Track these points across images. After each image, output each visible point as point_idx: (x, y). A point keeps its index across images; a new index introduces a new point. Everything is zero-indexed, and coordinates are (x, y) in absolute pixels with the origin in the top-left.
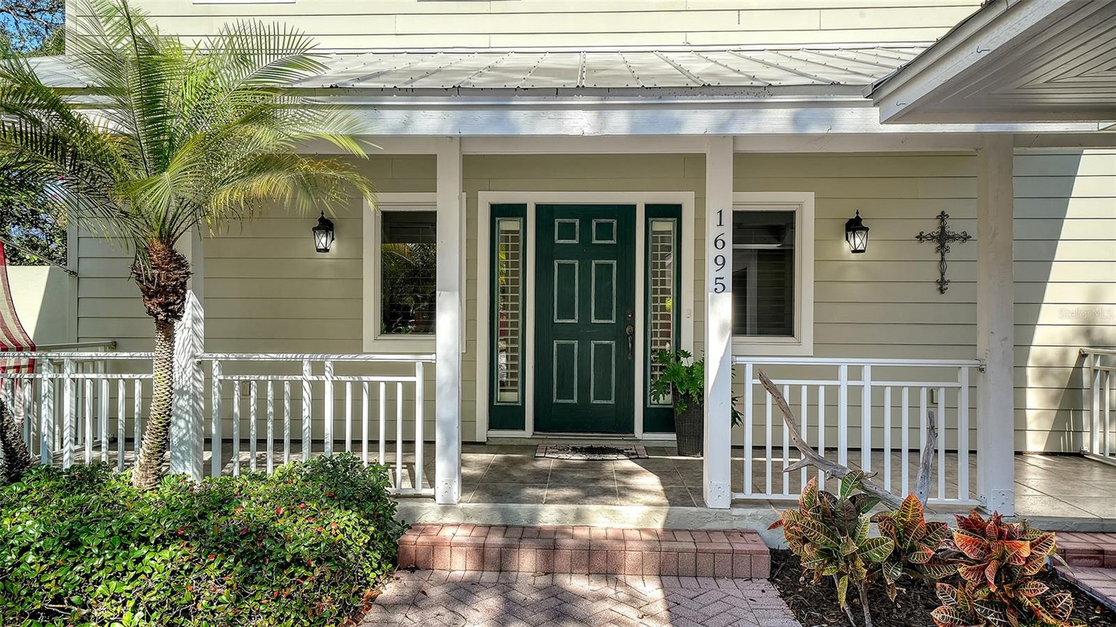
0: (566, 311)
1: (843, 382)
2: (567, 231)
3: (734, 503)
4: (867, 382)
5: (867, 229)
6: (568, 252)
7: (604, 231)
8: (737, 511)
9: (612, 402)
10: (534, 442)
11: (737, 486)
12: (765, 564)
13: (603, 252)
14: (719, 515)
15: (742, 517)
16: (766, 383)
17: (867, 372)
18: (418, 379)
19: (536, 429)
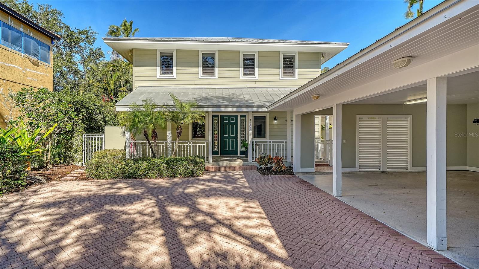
0: (226, 134)
1: (268, 144)
2: (226, 119)
3: (253, 161)
4: (271, 144)
5: (277, 119)
6: (226, 123)
7: (232, 119)
8: (253, 162)
9: (234, 150)
10: (221, 157)
11: (253, 159)
12: (256, 169)
13: (232, 123)
14: (250, 163)
15: (254, 163)
16: (257, 144)
17: (271, 142)
18: (206, 144)
19: (221, 155)
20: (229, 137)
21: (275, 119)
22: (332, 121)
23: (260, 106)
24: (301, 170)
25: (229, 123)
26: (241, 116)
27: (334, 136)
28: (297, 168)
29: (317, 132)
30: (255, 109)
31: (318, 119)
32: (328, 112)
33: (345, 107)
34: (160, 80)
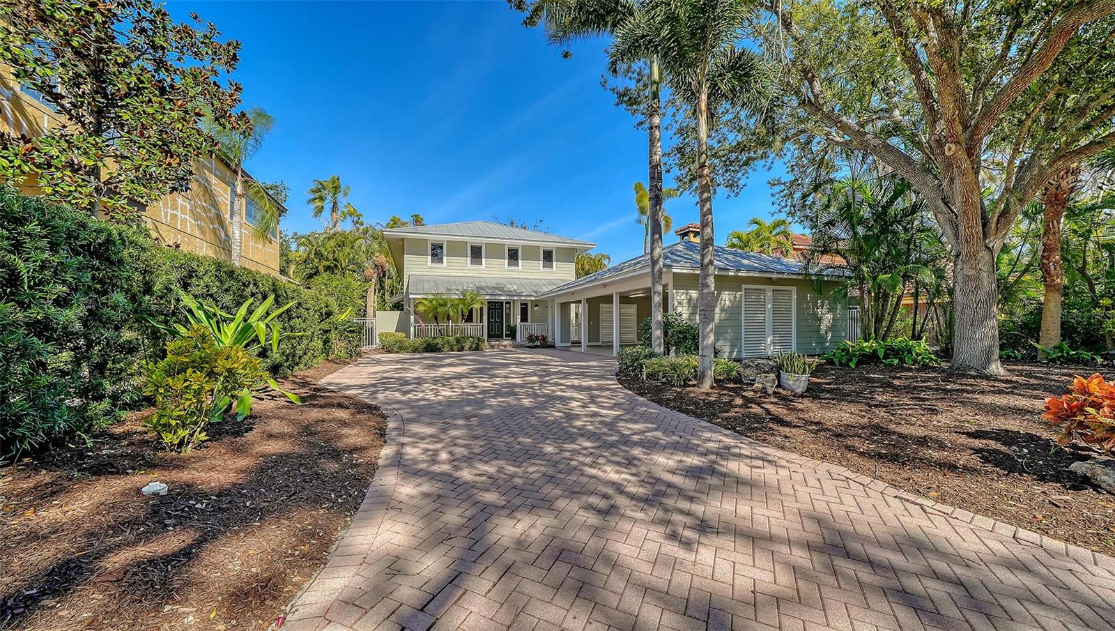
0: (492, 318)
2: (493, 306)
5: (539, 306)
6: (493, 309)
7: (498, 305)
9: (500, 333)
11: (521, 339)
12: (525, 346)
13: (498, 308)
14: (519, 342)
15: (522, 342)
16: (524, 327)
17: (534, 325)
18: (481, 327)
20: (495, 322)
21: (536, 306)
22: (582, 309)
23: (527, 296)
24: (561, 345)
25: (495, 309)
26: (506, 303)
27: (584, 320)
28: (558, 343)
29: (573, 315)
30: (523, 298)
31: (573, 306)
32: (579, 302)
33: (589, 300)
34: (431, 268)
